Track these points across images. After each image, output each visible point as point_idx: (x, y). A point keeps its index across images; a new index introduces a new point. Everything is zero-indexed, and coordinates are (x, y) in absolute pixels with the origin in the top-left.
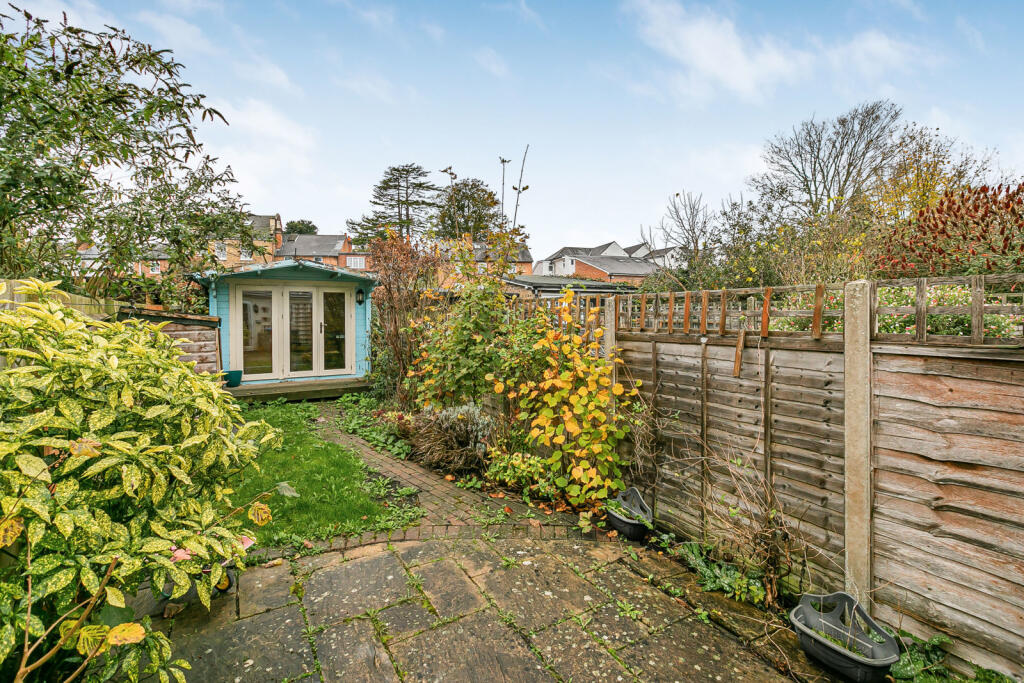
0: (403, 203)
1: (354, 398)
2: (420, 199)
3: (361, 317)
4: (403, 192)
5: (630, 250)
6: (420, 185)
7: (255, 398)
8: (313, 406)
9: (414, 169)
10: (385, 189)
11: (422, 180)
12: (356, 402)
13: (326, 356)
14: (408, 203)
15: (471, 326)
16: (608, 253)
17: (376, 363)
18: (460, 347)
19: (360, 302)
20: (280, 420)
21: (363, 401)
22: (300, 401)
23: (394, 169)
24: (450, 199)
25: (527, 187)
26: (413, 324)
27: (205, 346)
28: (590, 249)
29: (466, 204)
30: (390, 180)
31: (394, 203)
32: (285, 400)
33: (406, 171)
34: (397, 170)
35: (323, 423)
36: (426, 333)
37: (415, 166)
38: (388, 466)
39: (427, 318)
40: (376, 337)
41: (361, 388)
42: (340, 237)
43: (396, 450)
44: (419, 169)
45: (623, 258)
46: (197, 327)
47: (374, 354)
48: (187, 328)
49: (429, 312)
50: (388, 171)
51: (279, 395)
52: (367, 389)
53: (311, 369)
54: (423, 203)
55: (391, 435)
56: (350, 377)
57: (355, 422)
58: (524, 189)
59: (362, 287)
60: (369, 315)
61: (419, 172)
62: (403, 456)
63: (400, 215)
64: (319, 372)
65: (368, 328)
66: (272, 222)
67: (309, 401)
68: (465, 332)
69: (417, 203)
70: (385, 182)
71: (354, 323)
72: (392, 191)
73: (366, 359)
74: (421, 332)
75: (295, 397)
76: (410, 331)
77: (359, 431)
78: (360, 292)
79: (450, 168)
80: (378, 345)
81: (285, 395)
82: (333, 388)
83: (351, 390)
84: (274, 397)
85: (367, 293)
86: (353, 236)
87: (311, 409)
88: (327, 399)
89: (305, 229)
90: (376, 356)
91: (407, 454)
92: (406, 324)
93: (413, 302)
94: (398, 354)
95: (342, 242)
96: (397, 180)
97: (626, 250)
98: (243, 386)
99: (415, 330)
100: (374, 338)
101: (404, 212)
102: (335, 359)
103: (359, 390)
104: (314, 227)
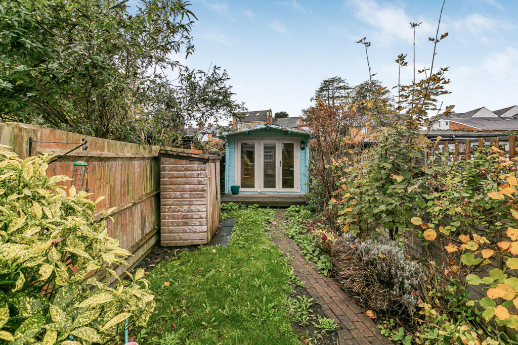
0: (331, 98)
1: (297, 209)
2: (340, 95)
3: (303, 158)
4: (331, 93)
5: (499, 113)
6: (340, 88)
7: (242, 203)
8: (272, 212)
9: (337, 80)
10: (321, 92)
11: (341, 84)
12: (298, 212)
13: (283, 180)
14: (333, 98)
15: (390, 166)
16: (477, 115)
17: (311, 186)
18: (377, 184)
19: (303, 149)
20: (251, 220)
21: (303, 212)
22: (265, 207)
23: (326, 81)
24: (358, 93)
25: (447, 34)
26: (334, 163)
27: (201, 173)
28: (461, 114)
29: (368, 94)
30: (323, 87)
31: (326, 98)
32: (258, 206)
33: (333, 81)
34: (328, 81)
35: (275, 226)
36: (346, 170)
37: (337, 78)
38: (312, 281)
39: (345, 159)
40: (312, 170)
41: (301, 202)
42: (298, 118)
43: (320, 265)
44: (339, 78)
45: (493, 118)
46: (196, 162)
47: (311, 181)
48: (191, 162)
49: (347, 154)
50: (323, 82)
51: (255, 203)
52: (305, 204)
53: (275, 187)
54: (342, 96)
55: (318, 247)
56: (296, 193)
57: (294, 229)
58: (443, 37)
59: (303, 139)
60: (308, 157)
61: (339, 80)
62: (325, 272)
63: (329, 104)
64: (279, 190)
65: (308, 165)
66: (268, 113)
67: (271, 207)
68: (383, 172)
69: (338, 97)
70: (321, 88)
71: (299, 161)
72: (325, 93)
73: (306, 184)
74: (341, 169)
75: (264, 205)
76: (333, 168)
77: (296, 237)
78: (303, 142)
79: (365, 39)
80: (313, 175)
81: (258, 203)
82: (285, 201)
83: (296, 203)
84: (252, 203)
85: (307, 144)
86: (305, 117)
87: (271, 214)
88: (281, 207)
89: (283, 115)
90: (311, 182)
91: (329, 270)
92: (330, 162)
93: (335, 149)
94: (325, 184)
95: (299, 120)
96: (327, 86)
97: (495, 112)
98: (240, 195)
99: (336, 167)
100: (311, 170)
101: (331, 103)
102: (288, 182)
103: (301, 204)
104: (287, 115)
